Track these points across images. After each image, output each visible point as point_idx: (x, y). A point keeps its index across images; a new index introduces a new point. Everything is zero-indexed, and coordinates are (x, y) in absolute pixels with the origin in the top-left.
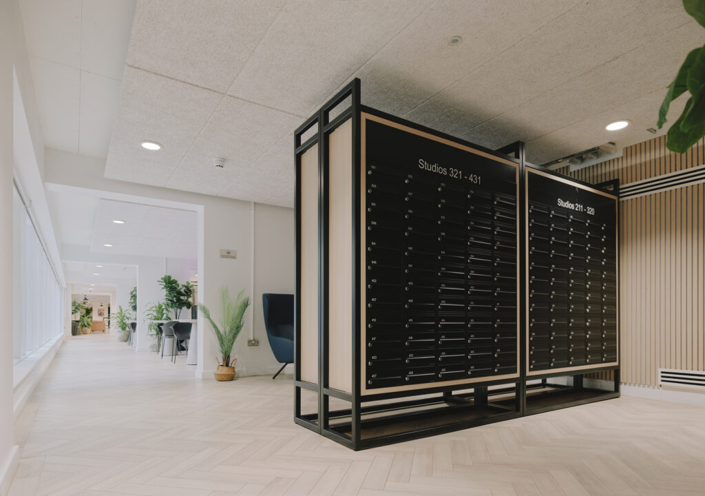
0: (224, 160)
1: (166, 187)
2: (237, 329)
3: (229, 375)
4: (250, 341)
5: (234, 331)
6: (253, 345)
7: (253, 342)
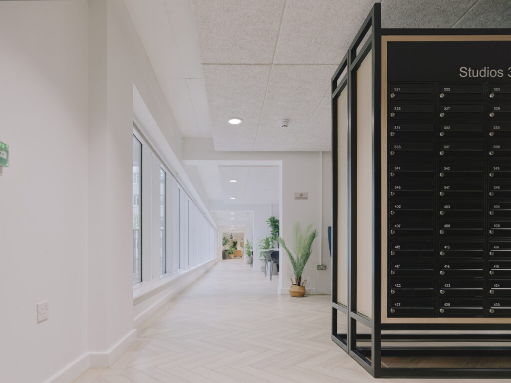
0: (287, 120)
1: (254, 150)
2: (307, 256)
3: (300, 292)
4: (318, 266)
5: (304, 258)
6: (322, 269)
7: (322, 267)
